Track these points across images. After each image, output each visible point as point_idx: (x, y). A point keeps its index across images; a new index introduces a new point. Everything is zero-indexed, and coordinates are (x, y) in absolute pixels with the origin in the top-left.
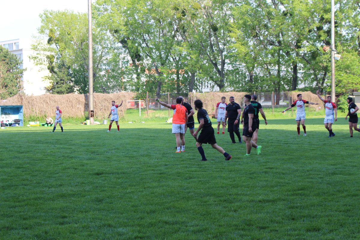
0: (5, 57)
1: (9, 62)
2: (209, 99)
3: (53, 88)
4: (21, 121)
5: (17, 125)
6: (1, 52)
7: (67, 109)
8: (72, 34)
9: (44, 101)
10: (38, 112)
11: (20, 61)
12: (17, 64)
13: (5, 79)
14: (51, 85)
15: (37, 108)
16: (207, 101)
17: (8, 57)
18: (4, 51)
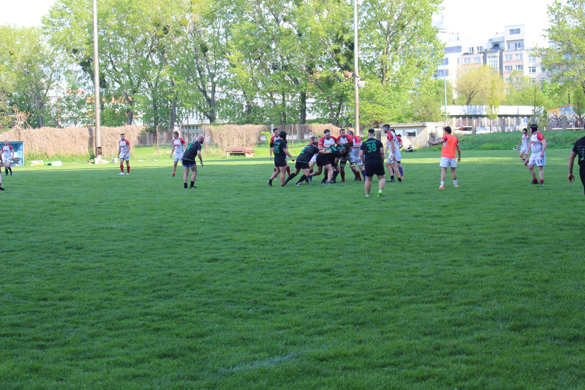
2: (224, 133)
4: (20, 160)
5: (17, 165)
7: (70, 146)
9: (44, 136)
10: (37, 149)
15: (37, 145)
16: (222, 136)
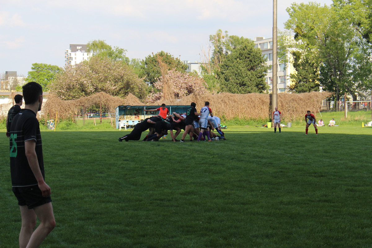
0: (249, 54)
1: (253, 60)
3: (296, 87)
6: (246, 49)
8: (315, 29)
11: (263, 59)
12: (261, 62)
13: (243, 78)
14: (294, 83)
17: (252, 54)
18: (248, 48)
